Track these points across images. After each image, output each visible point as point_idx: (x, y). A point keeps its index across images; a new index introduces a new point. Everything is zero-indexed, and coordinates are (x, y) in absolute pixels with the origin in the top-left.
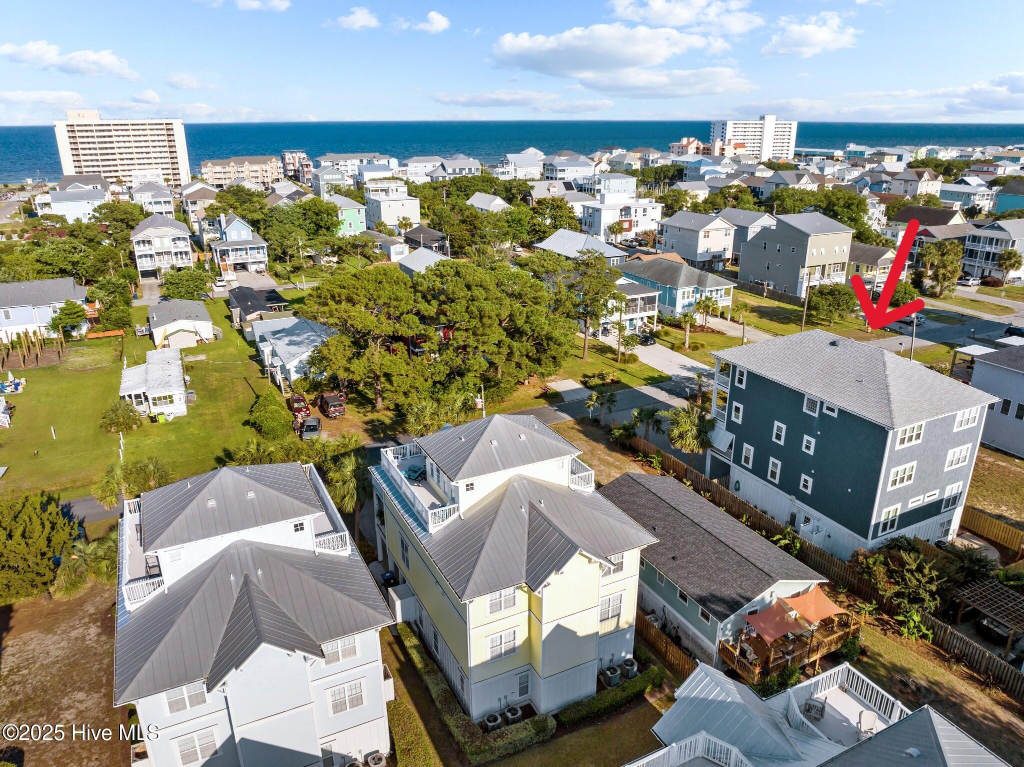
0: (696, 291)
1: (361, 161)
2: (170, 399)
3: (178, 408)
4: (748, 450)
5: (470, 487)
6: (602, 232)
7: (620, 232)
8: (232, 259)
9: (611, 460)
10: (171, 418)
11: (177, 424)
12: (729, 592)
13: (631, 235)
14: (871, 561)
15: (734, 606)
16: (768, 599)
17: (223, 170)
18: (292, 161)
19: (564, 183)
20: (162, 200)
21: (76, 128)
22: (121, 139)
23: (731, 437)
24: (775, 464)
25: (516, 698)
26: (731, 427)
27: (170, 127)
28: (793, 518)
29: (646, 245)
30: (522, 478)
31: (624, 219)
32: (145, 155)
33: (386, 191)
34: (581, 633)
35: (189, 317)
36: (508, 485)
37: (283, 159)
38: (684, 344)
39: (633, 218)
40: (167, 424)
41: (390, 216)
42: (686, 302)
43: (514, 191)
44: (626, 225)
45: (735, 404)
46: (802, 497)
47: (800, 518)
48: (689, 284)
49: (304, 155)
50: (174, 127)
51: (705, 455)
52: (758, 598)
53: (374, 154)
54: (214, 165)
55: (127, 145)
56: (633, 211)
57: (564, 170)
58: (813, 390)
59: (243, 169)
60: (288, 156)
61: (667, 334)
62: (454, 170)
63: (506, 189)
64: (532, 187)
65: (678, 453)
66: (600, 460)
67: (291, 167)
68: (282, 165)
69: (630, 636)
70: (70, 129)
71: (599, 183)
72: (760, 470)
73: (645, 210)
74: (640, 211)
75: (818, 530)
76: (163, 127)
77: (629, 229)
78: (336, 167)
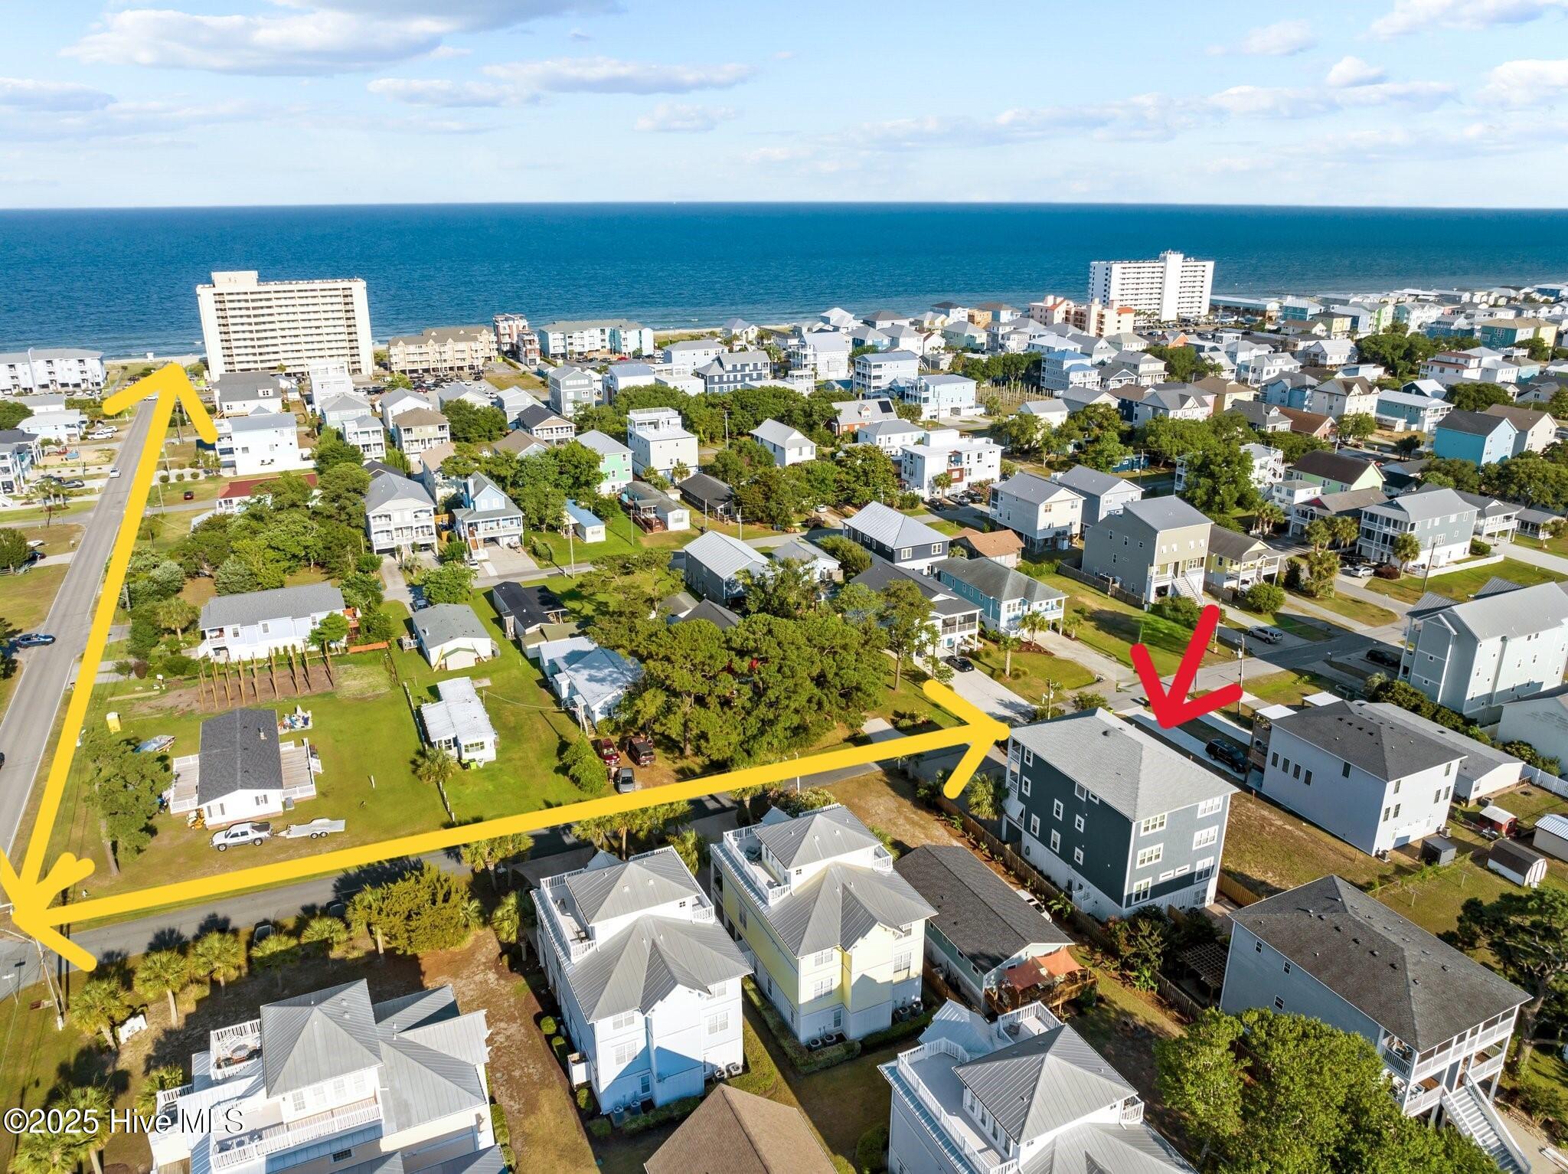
0: (1024, 603)
1: (603, 331)
2: (482, 745)
3: (489, 754)
4: (1036, 820)
5: (799, 872)
6: (926, 484)
7: (949, 486)
8: (481, 534)
9: (916, 818)
10: (481, 765)
11: (489, 771)
12: (993, 951)
13: (961, 487)
14: (1118, 927)
15: (995, 961)
16: (1024, 958)
17: (418, 351)
18: (508, 331)
19: (880, 403)
20: (370, 429)
21: (227, 298)
22: (284, 310)
23: (1022, 806)
24: (1056, 836)
25: (831, 1028)
26: (1022, 798)
27: (347, 292)
28: (1070, 883)
29: (980, 501)
30: (837, 864)
31: (953, 467)
32: (314, 331)
33: (655, 425)
34: (879, 981)
35: (465, 634)
36: (827, 869)
37: (496, 328)
38: (1004, 671)
39: (965, 466)
40: (479, 770)
41: (660, 462)
42: (1012, 615)
43: (816, 417)
44: (956, 475)
45: (1025, 778)
46: (1076, 867)
47: (1076, 885)
48: (1016, 596)
49: (524, 323)
50: (354, 292)
51: (1000, 821)
52: (1016, 956)
53: (618, 322)
54: (406, 343)
55: (291, 317)
56: (964, 458)
57: (880, 366)
58: (1081, 779)
59: (445, 348)
60: (503, 326)
61: (988, 655)
62: (735, 366)
63: (805, 412)
64: (839, 412)
65: (975, 818)
66: (906, 818)
67: (506, 339)
68: (495, 339)
69: (918, 984)
70: (218, 298)
71: (927, 389)
72: (1044, 839)
73: (979, 456)
74: (974, 457)
75: (1087, 896)
76: (340, 292)
77: (960, 479)
78: (569, 341)
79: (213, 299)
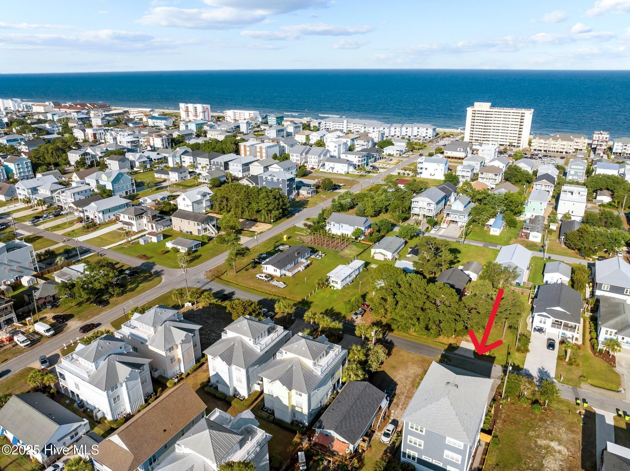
2: (337, 283)
3: (339, 287)
5: (286, 353)
8: (450, 218)
10: (335, 289)
17: (544, 142)
18: (597, 139)
21: (476, 112)
22: (497, 119)
27: (523, 115)
30: (299, 359)
32: (506, 128)
35: (385, 249)
37: (592, 137)
49: (608, 136)
50: (527, 115)
54: (540, 138)
55: (499, 122)
59: (557, 143)
60: (596, 136)
76: (520, 114)
78: (624, 147)
79: (472, 112)
